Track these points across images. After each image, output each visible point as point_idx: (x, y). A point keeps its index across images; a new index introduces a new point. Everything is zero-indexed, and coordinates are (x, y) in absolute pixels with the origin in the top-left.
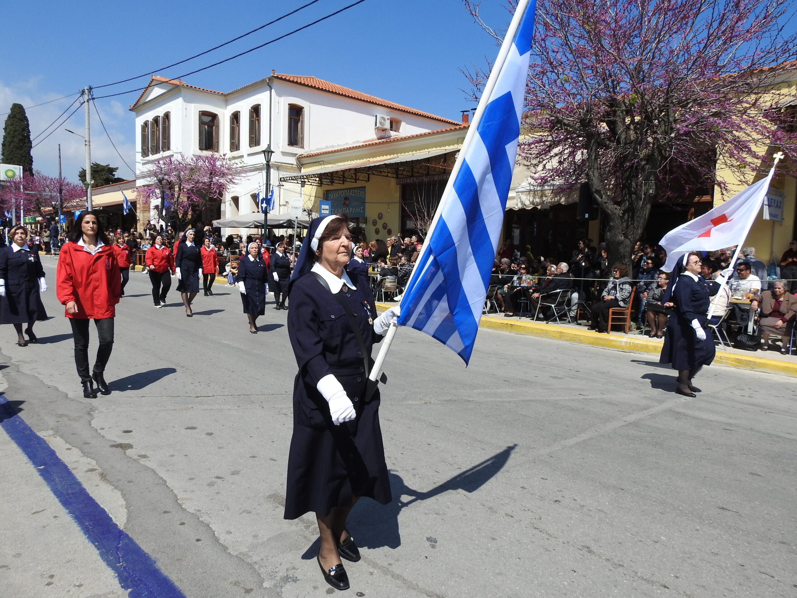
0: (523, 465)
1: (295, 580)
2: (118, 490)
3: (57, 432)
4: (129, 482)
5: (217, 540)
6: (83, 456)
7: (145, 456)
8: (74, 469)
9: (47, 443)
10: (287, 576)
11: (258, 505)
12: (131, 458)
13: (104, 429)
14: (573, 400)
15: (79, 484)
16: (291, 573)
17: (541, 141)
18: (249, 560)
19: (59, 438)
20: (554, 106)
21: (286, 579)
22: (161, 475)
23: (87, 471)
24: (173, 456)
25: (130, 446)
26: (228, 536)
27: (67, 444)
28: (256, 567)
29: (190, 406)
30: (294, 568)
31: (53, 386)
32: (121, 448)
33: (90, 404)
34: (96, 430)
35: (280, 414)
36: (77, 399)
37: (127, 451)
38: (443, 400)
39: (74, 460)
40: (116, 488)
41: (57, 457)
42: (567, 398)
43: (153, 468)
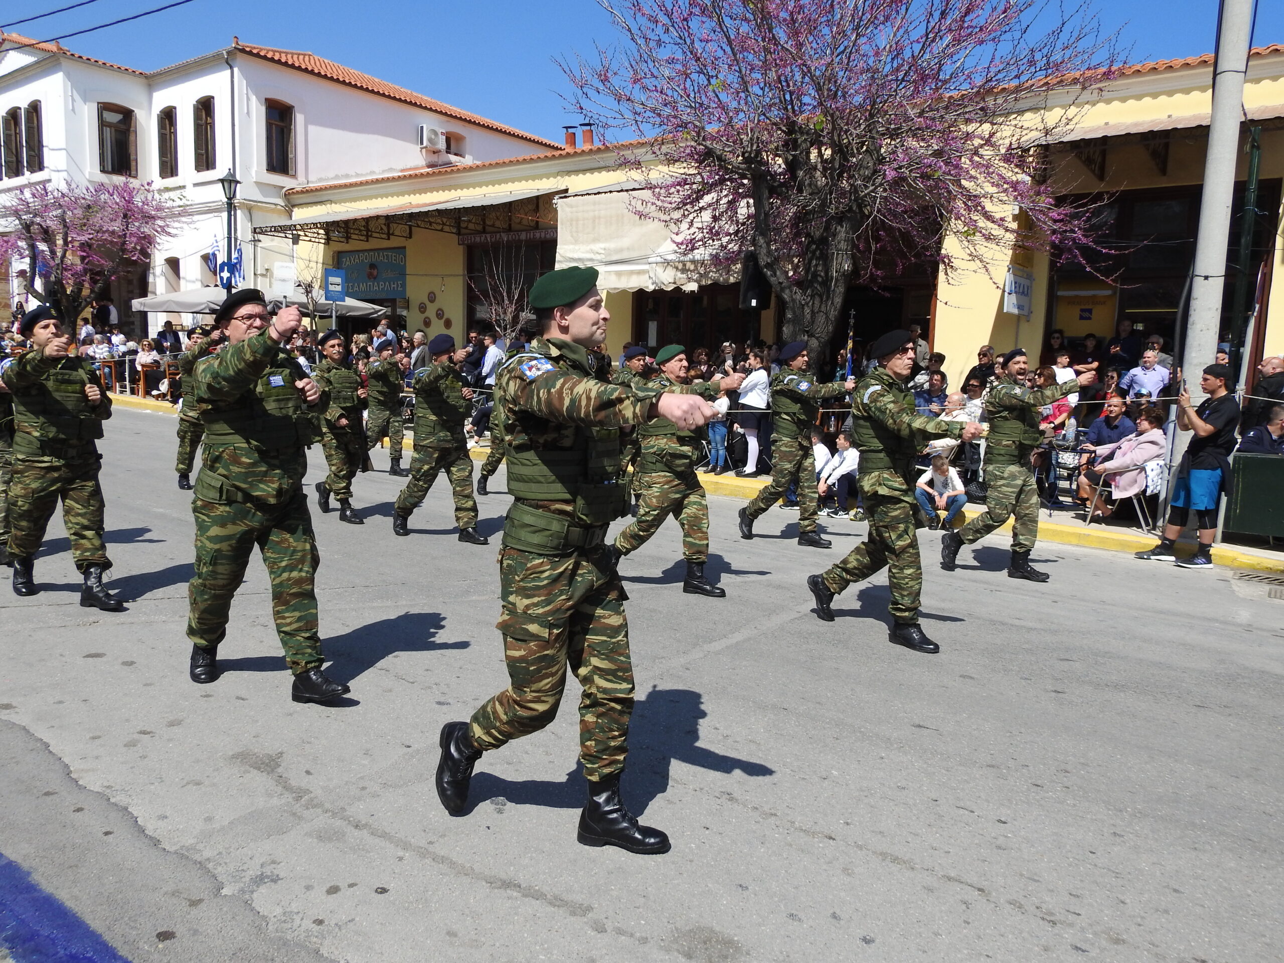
1: (275, 879)
5: (142, 830)
7: (7, 707)
10: (262, 874)
11: (214, 770)
16: (268, 871)
17: (686, 182)
18: (197, 857)
20: (703, 128)
21: (260, 880)
22: (38, 735)
24: (61, 702)
26: (160, 823)
28: (210, 866)
29: (92, 619)
30: (274, 862)
35: (254, 625)
43: (24, 724)
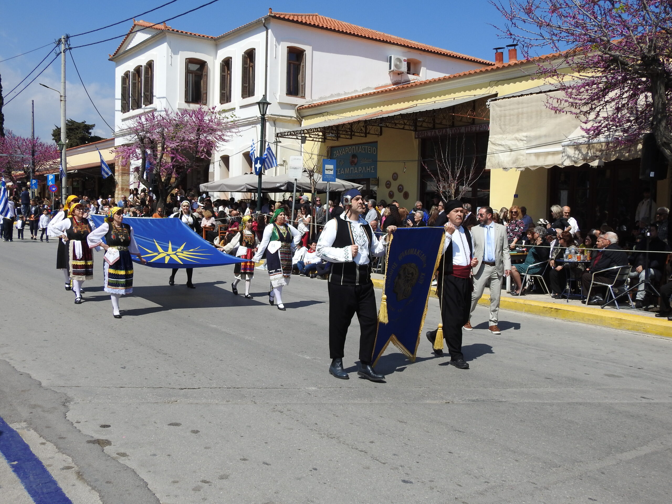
0: (567, 482)
2: (96, 491)
3: (30, 424)
4: (107, 482)
6: (59, 452)
7: (124, 455)
8: (49, 466)
9: (20, 437)
12: (109, 456)
13: (80, 422)
14: (633, 405)
15: (55, 483)
17: (593, 83)
19: (33, 431)
20: (608, 41)
22: (142, 476)
23: (63, 469)
24: (155, 455)
25: (108, 443)
27: (42, 438)
29: (173, 399)
31: (26, 373)
32: (99, 444)
33: (65, 394)
34: (72, 424)
35: (274, 411)
36: (51, 388)
37: (105, 448)
38: (469, 400)
39: (49, 456)
40: (94, 488)
41: (31, 452)
42: (626, 401)
43: (133, 468)
